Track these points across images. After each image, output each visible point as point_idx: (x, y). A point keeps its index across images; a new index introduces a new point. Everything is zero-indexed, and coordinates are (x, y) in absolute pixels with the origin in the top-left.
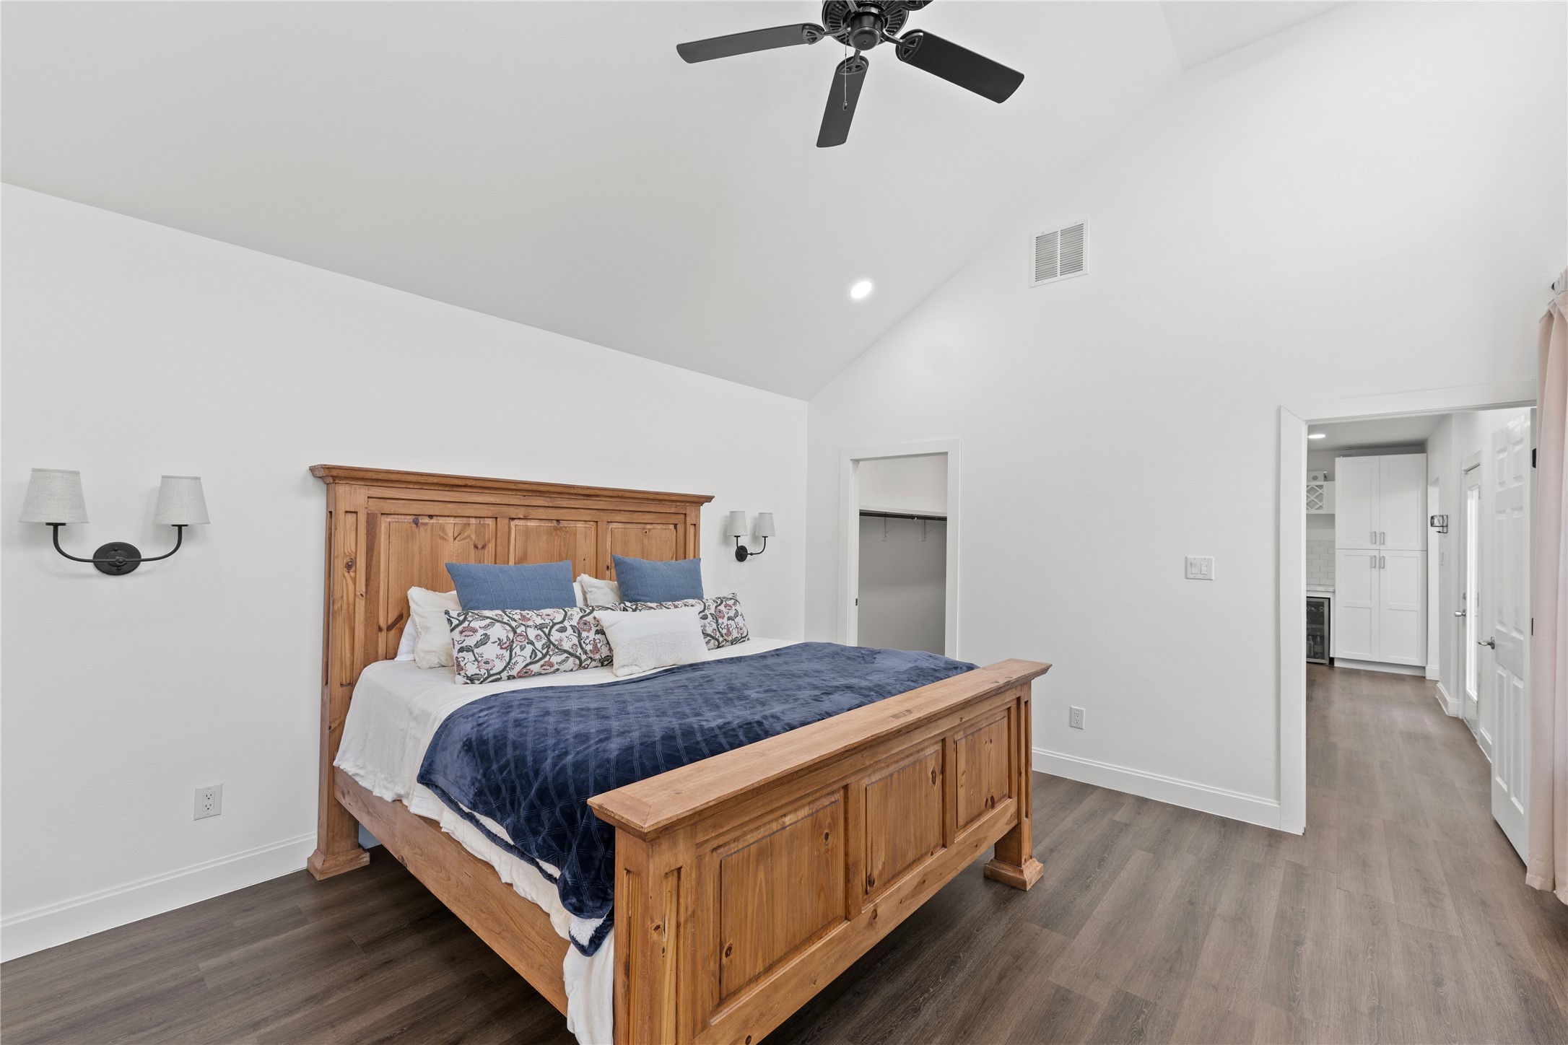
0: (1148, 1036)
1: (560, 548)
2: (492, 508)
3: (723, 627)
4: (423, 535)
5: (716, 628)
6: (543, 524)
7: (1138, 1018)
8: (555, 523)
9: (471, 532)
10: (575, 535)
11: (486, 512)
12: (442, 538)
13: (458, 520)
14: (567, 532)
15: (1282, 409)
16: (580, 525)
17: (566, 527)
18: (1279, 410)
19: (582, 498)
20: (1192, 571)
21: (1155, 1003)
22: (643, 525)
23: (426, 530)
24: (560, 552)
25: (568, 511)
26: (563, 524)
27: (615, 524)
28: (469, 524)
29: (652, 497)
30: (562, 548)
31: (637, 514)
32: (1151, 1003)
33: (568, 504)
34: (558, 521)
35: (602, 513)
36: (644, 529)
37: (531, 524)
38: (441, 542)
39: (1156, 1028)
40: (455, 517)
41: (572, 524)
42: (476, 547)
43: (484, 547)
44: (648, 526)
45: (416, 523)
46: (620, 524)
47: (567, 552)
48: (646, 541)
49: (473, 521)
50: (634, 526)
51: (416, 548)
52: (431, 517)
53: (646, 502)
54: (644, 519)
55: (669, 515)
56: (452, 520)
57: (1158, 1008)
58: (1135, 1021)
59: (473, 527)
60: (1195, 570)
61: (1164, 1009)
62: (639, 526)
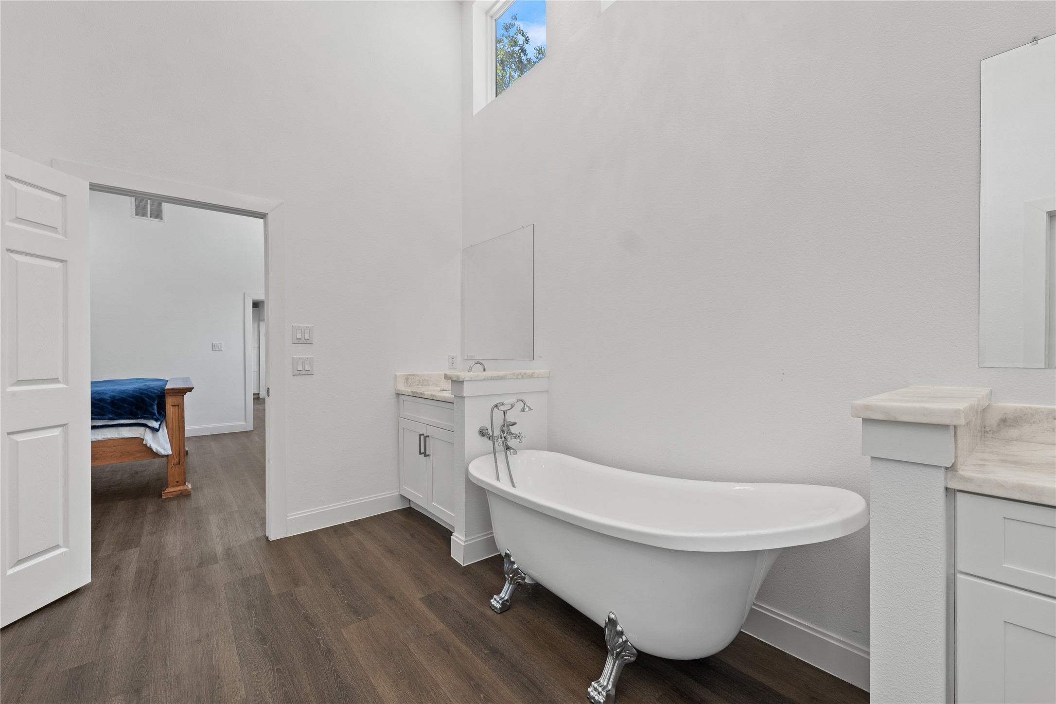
15: (246, 295)
18: (244, 294)
20: (215, 348)
60: (216, 348)
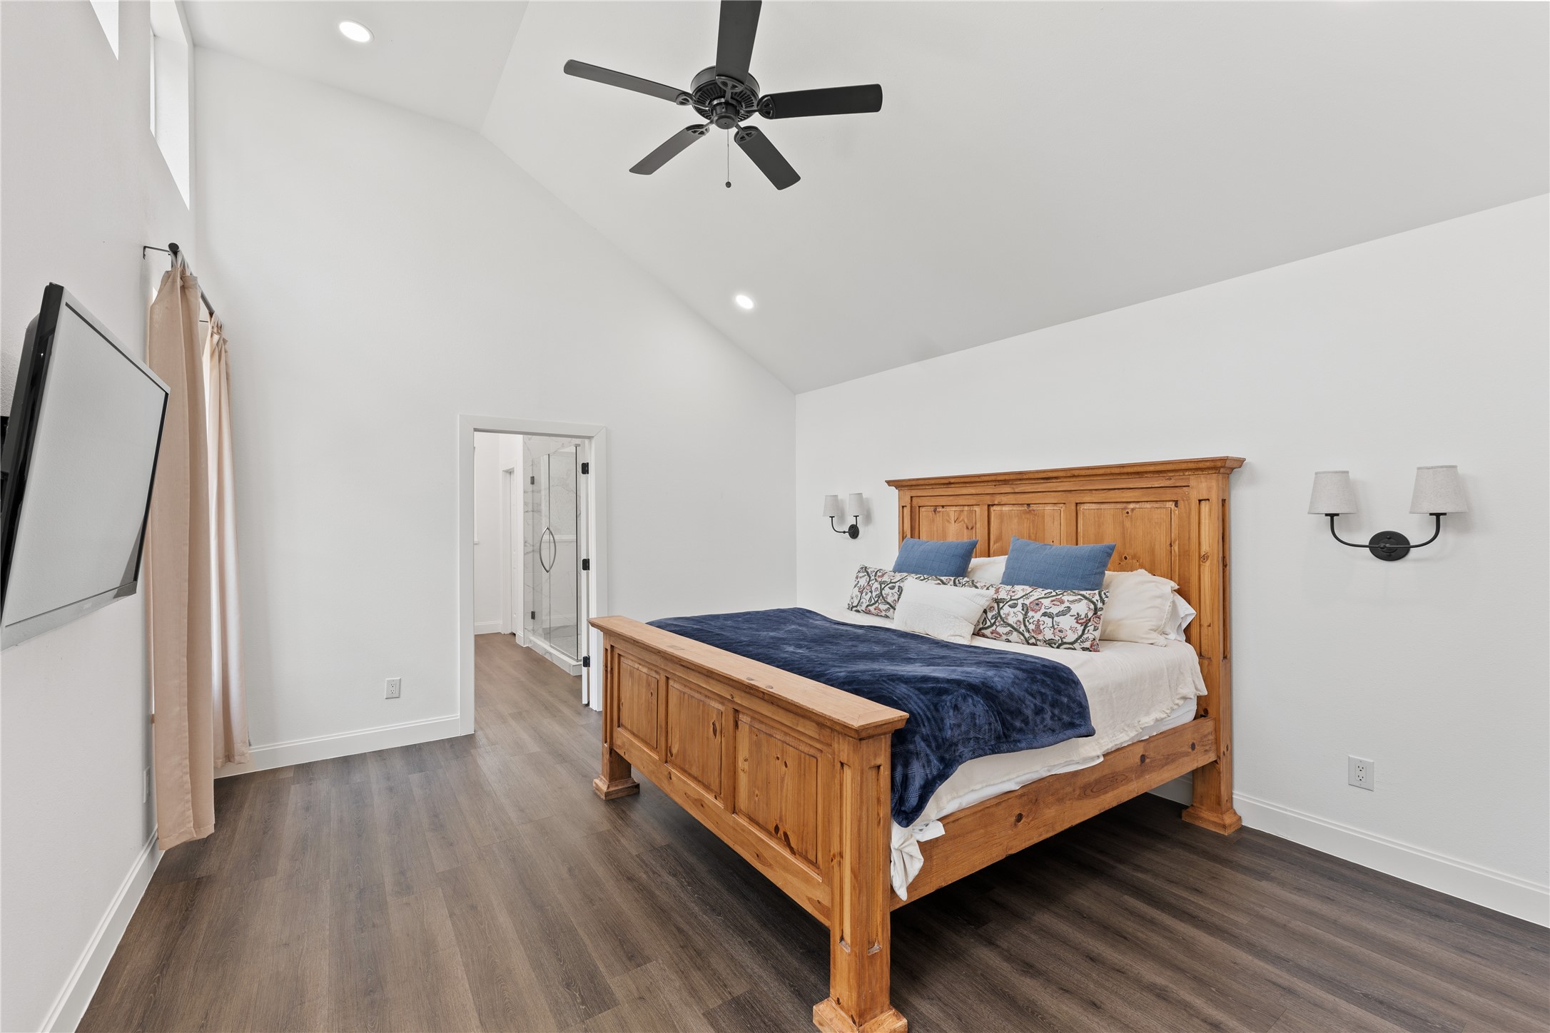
0: (561, 989)
1: (1029, 530)
2: (976, 497)
3: (1031, 621)
4: (939, 518)
5: (1022, 620)
6: (1015, 508)
7: (580, 994)
8: (1025, 507)
9: (964, 516)
10: (1043, 517)
11: (972, 501)
12: (949, 522)
13: (957, 508)
14: (1035, 515)
16: (1049, 508)
17: (1034, 510)
19: (1042, 481)
21: (583, 1022)
22: (1124, 505)
23: (939, 516)
24: (1029, 533)
25: (1033, 495)
26: (1033, 507)
27: (1088, 504)
28: (963, 511)
29: (1117, 471)
30: (1031, 530)
31: (1112, 492)
32: (587, 1019)
33: (1031, 489)
34: (1028, 505)
35: (1069, 494)
36: (1125, 508)
37: (1005, 508)
38: (947, 524)
39: (563, 1000)
40: (956, 506)
41: (1041, 508)
42: (967, 528)
43: (972, 528)
44: (1132, 506)
45: (935, 511)
46: (1094, 505)
47: (1036, 534)
48: (1128, 524)
49: (966, 508)
50: (1112, 506)
51: (935, 529)
52: (943, 507)
53: (1119, 477)
54: (1123, 497)
55: (1162, 490)
56: (954, 509)
57: (578, 1020)
58: (580, 991)
59: (965, 513)
61: (573, 1024)
62: (1119, 506)
